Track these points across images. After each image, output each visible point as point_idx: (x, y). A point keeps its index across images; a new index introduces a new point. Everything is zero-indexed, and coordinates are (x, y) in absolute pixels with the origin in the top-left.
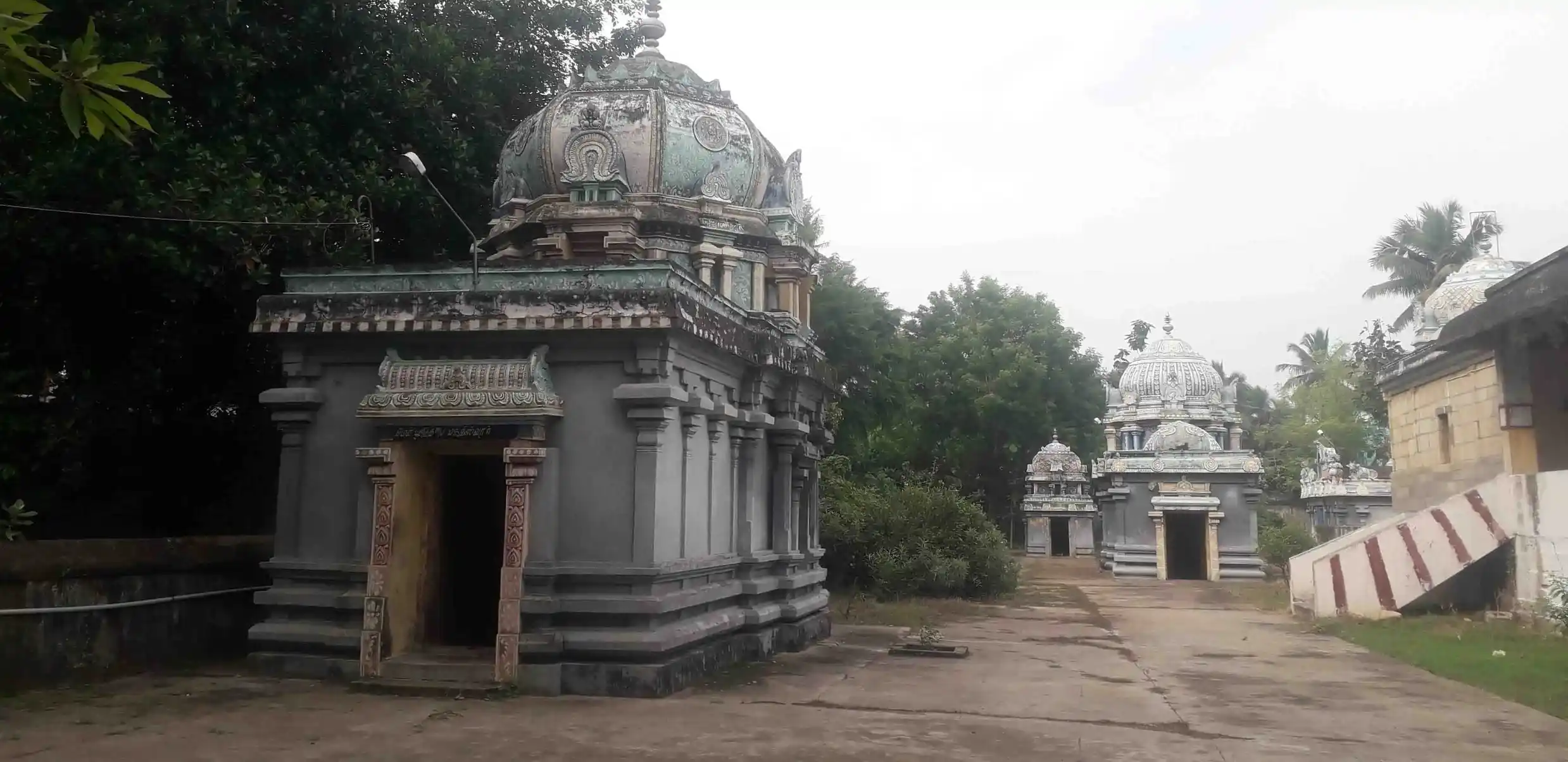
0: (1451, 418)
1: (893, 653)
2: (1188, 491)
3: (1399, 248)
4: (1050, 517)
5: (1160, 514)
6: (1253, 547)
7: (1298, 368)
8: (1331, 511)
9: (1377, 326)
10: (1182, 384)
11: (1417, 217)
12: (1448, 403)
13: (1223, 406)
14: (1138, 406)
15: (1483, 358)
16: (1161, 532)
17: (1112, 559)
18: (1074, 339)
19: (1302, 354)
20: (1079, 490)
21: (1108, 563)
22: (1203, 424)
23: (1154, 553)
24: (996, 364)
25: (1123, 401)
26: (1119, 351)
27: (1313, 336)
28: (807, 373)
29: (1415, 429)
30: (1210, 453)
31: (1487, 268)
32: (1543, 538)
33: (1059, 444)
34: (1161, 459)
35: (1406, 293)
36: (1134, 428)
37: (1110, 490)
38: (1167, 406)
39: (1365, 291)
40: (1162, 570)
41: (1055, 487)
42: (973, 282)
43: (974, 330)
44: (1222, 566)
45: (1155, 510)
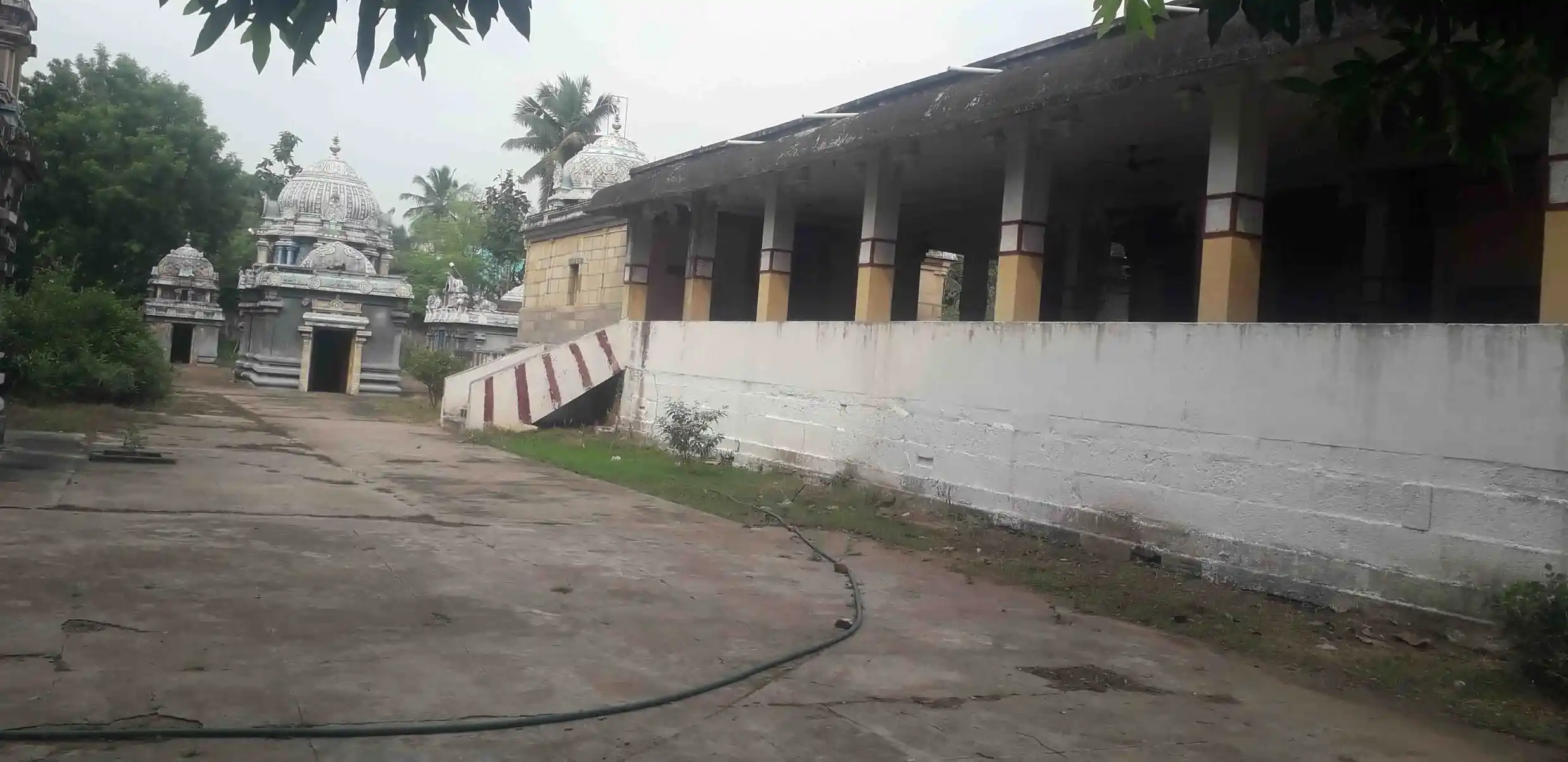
0: (582, 269)
1: (93, 459)
2: (340, 310)
3: (537, 109)
4: (173, 324)
5: (310, 329)
6: (395, 365)
7: (421, 198)
8: (452, 336)
9: (510, 175)
10: (344, 206)
11: (556, 84)
12: (581, 255)
13: (378, 232)
14: (296, 222)
15: (617, 223)
16: (308, 346)
17: (250, 369)
18: (218, 139)
19: (428, 188)
20: (208, 297)
21: (244, 373)
22: (359, 246)
23: (298, 366)
24: (126, 154)
25: (280, 215)
26: (263, 160)
27: (439, 172)
28: (28, 159)
29: (549, 273)
30: (367, 276)
31: (616, 146)
32: (648, 371)
33: (191, 248)
34: (319, 277)
35: (537, 150)
36: (290, 243)
37: (262, 303)
38: (326, 225)
39: (505, 142)
40: (304, 382)
41: (182, 292)
42: (109, 58)
43: (105, 112)
44: (363, 381)
45: (305, 326)
